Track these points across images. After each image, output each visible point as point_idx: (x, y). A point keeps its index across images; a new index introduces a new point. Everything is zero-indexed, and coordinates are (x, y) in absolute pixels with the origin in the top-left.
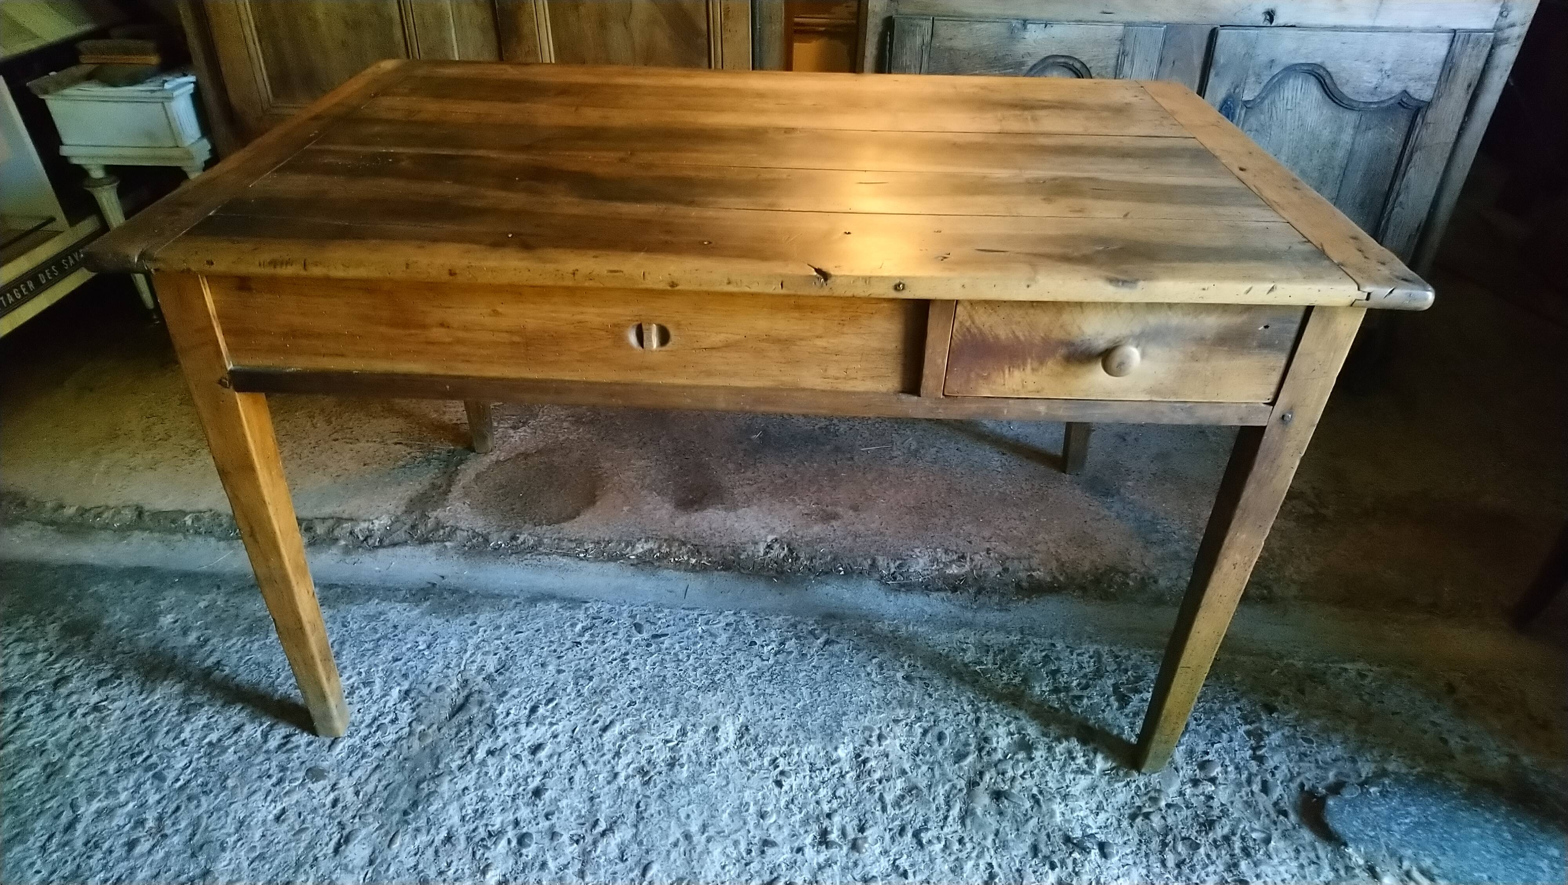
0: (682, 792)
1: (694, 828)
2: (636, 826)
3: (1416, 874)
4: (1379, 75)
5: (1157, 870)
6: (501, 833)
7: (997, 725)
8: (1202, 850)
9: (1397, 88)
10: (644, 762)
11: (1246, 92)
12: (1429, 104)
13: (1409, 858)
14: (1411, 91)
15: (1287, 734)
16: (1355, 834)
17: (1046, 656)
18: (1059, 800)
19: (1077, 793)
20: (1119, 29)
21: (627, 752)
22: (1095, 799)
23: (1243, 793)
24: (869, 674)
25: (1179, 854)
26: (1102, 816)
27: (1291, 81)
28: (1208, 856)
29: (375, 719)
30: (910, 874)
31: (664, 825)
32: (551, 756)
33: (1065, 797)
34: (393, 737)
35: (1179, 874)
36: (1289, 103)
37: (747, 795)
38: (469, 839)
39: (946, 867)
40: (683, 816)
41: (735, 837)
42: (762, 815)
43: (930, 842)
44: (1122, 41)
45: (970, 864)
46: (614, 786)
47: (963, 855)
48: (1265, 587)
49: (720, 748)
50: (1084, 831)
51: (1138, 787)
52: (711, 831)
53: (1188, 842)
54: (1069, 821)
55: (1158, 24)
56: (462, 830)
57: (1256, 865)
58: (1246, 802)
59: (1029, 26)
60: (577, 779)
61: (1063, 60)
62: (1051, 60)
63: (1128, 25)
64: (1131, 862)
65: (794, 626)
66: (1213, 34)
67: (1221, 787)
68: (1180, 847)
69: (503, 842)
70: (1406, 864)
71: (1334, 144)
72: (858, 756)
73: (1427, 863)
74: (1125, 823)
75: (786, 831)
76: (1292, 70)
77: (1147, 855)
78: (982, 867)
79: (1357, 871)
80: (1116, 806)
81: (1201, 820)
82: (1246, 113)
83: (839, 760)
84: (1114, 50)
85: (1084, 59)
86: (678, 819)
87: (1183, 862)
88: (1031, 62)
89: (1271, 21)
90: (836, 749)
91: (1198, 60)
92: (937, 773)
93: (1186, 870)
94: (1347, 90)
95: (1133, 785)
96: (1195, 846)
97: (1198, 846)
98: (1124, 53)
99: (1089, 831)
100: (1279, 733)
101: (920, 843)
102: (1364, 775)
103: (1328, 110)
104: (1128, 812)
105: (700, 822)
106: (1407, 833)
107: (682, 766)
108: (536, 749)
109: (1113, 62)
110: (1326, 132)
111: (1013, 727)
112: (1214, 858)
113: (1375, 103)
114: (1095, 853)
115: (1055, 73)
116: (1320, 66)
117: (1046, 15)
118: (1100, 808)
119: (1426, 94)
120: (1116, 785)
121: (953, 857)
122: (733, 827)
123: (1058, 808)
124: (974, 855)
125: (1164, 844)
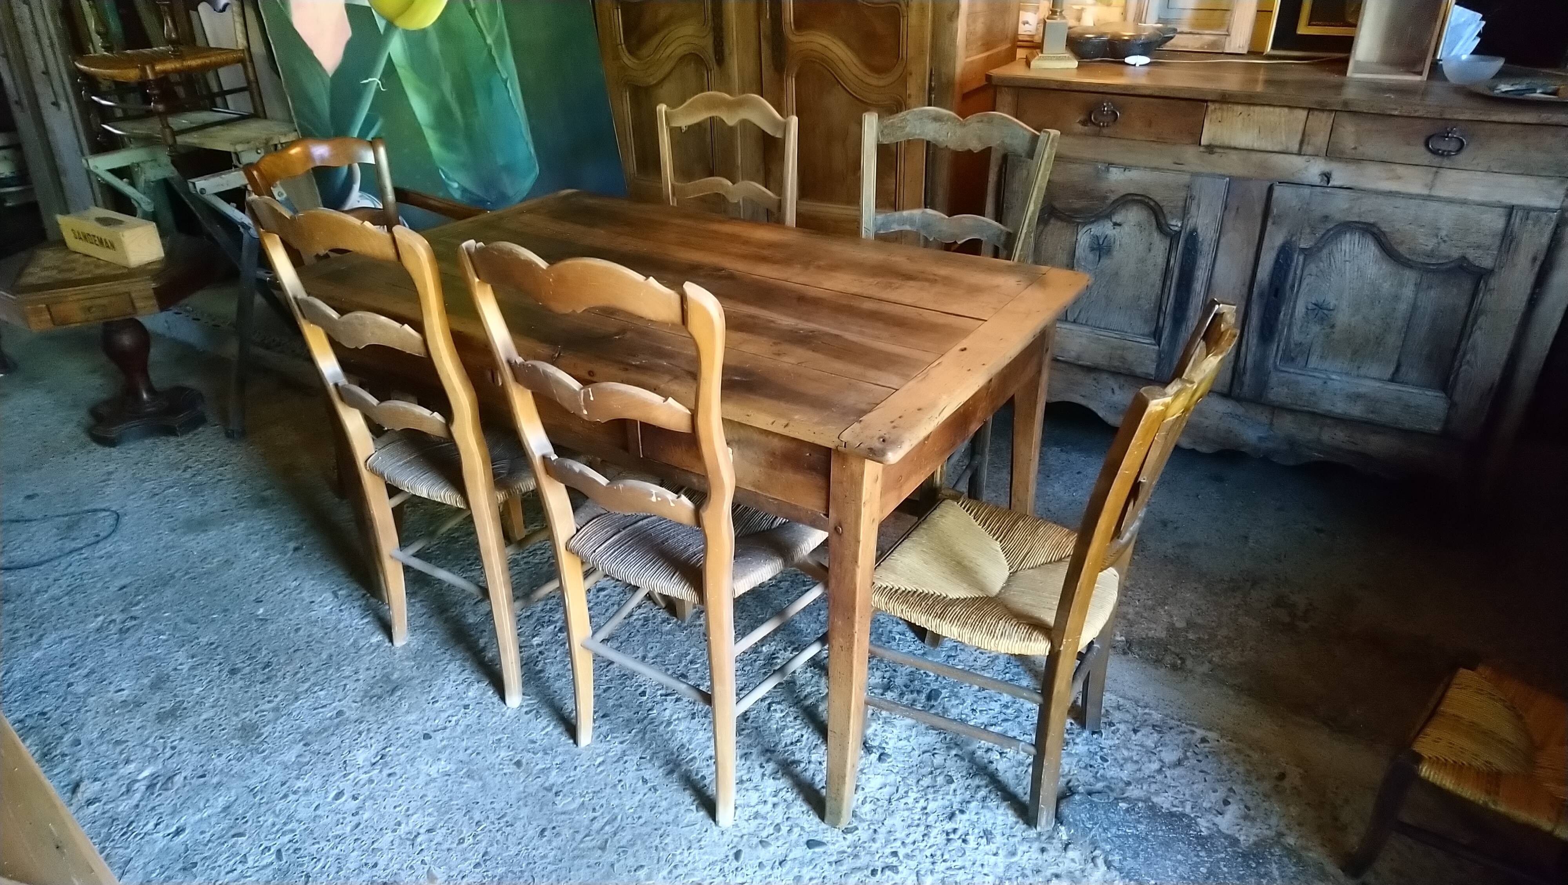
0: (658, 636)
1: (650, 655)
2: (621, 643)
3: (1100, 861)
4: (1435, 240)
5: (909, 782)
6: (556, 622)
7: (877, 669)
8: (953, 786)
9: (1455, 253)
10: (651, 615)
11: (1302, 240)
12: (1490, 272)
13: (1103, 850)
14: (1471, 258)
15: (1092, 749)
16: (1075, 820)
17: (956, 646)
18: (880, 722)
19: (898, 725)
20: (1187, 178)
21: (645, 607)
22: (908, 733)
23: (1020, 769)
24: (819, 615)
25: (936, 781)
26: (904, 743)
27: (1348, 236)
28: (955, 791)
29: (535, 550)
30: (750, 721)
31: (636, 648)
32: (606, 596)
33: (885, 723)
34: (537, 561)
35: (922, 791)
36: (1347, 254)
37: (692, 651)
38: (538, 620)
39: (775, 726)
40: (649, 647)
41: (668, 667)
42: (691, 662)
43: (775, 710)
44: (1189, 187)
45: (791, 730)
46: (627, 621)
47: (792, 724)
48: (1181, 659)
49: (698, 623)
50: (880, 744)
51: (945, 738)
52: (659, 659)
53: (948, 778)
54: (876, 735)
55: (1223, 176)
56: (538, 615)
57: (982, 807)
58: (1017, 775)
59: (1111, 169)
60: (610, 611)
61: (1139, 198)
62: (1130, 198)
63: (1195, 175)
64: (895, 771)
65: (797, 575)
66: (1271, 189)
67: (1005, 759)
68: (940, 780)
69: (552, 627)
70: (1097, 852)
71: (1396, 298)
72: (774, 654)
73: (1116, 858)
74: (917, 753)
75: (699, 674)
76: (1347, 227)
77: (911, 773)
78: (797, 735)
79: (1055, 841)
80: (920, 742)
81: (971, 771)
82: (1305, 260)
83: (761, 652)
84: (1183, 194)
85: (1157, 199)
86: (646, 647)
87: (933, 787)
88: (1113, 197)
89: (1328, 182)
90: (762, 646)
91: (1259, 209)
92: (814, 680)
93: (931, 790)
94: (1402, 250)
95: (943, 736)
96: (950, 781)
97: (953, 781)
98: (1192, 198)
99: (884, 745)
100: (1087, 747)
101: (769, 709)
102: (1125, 795)
103: (1387, 267)
104: (925, 748)
105: (656, 653)
106: (1119, 837)
107: (669, 624)
108: (602, 589)
109: (1181, 204)
110: (1387, 286)
111: (887, 675)
112: (958, 793)
113: (1433, 264)
114: (874, 757)
115: (1135, 208)
116: (1373, 225)
117: (1127, 161)
118: (908, 739)
119: (1487, 262)
120: (930, 731)
121: (784, 723)
122: (671, 662)
123: (874, 726)
124: (797, 727)
125: (931, 773)
